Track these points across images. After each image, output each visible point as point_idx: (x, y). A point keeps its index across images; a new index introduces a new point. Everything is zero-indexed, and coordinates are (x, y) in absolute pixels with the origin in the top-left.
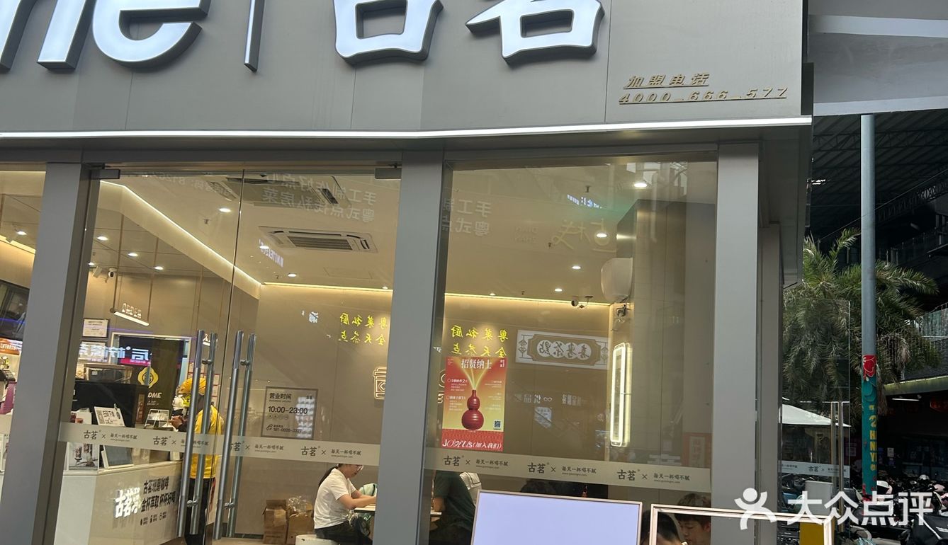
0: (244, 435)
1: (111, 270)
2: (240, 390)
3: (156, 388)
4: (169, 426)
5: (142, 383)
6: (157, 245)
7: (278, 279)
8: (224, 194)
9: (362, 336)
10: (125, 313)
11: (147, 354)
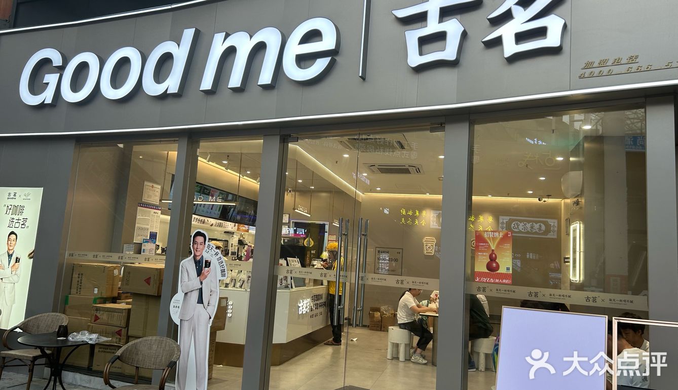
0: (365, 272)
1: (290, 189)
2: (362, 249)
3: (313, 248)
4: (322, 267)
5: (306, 245)
6: (314, 176)
7: (371, 191)
8: (347, 147)
9: (413, 221)
10: (300, 210)
11: (303, 231)
